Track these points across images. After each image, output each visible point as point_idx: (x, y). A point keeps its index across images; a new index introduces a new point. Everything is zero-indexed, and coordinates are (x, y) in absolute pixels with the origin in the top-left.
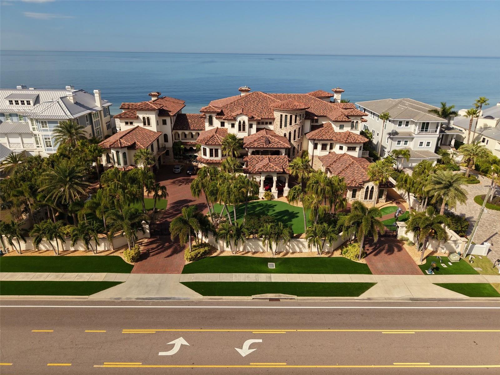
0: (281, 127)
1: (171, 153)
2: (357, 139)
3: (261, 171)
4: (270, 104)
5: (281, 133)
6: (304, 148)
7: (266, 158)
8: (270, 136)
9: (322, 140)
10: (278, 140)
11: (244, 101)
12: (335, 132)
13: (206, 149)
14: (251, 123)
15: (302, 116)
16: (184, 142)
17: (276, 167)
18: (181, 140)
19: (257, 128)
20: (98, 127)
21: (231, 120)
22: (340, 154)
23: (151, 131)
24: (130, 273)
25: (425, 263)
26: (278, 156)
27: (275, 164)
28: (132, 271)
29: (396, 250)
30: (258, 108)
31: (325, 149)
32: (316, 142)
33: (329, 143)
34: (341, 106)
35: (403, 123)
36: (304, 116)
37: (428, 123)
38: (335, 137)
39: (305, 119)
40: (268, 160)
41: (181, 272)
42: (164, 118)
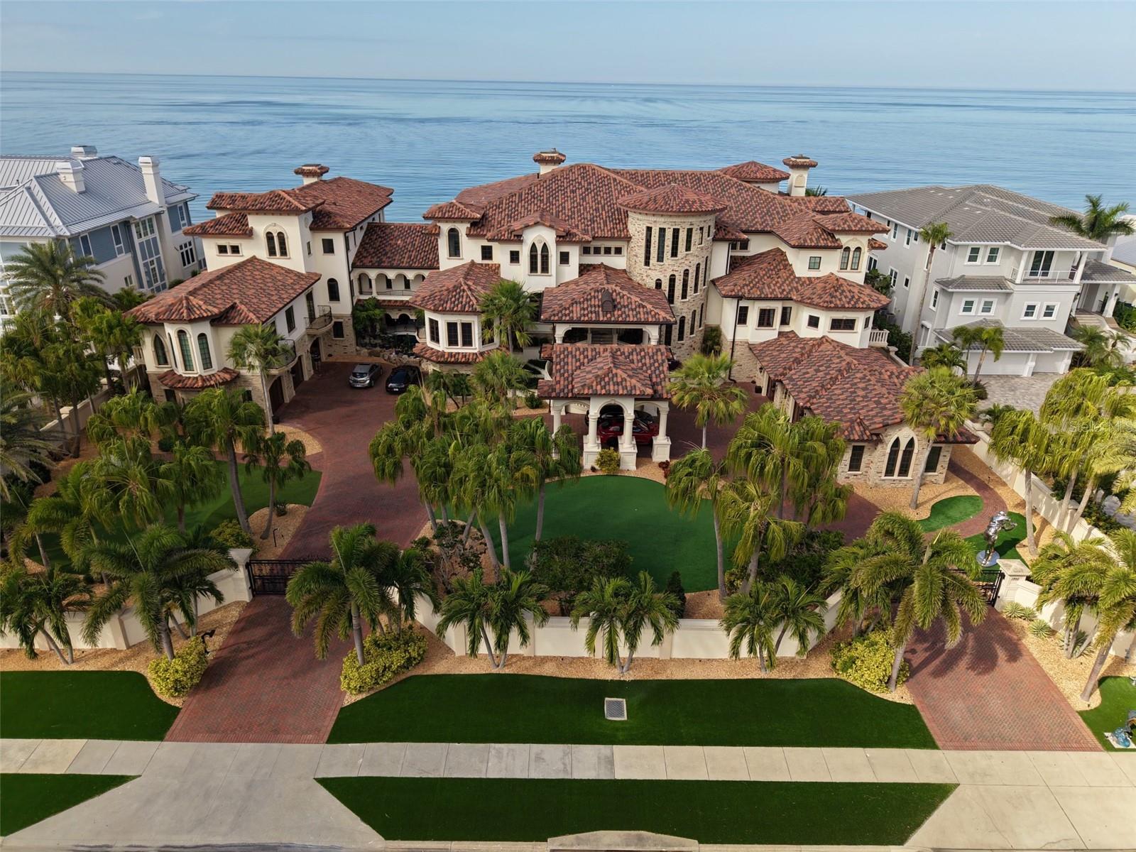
0: (647, 263)
1: (349, 330)
2: (860, 298)
3: (590, 392)
4: (617, 198)
5: (648, 280)
6: (711, 320)
7: (606, 354)
8: (618, 289)
9: (759, 299)
10: (638, 299)
11: (548, 188)
12: (795, 277)
13: (437, 322)
14: (565, 249)
15: (706, 230)
16: (384, 301)
17: (634, 381)
18: (375, 294)
19: (581, 265)
20: (154, 258)
21: (508, 241)
22: (811, 339)
23: (289, 271)
24: (161, 739)
25: (1098, 705)
26: (638, 348)
27: (630, 373)
28: (169, 733)
29: (1002, 654)
30: (585, 209)
31: (769, 324)
32: (743, 304)
33: (778, 307)
34: (812, 206)
35: (981, 252)
36: (713, 230)
37: (1050, 255)
38: (797, 291)
39: (714, 240)
40: (610, 360)
41: (326, 737)
42: (328, 236)
